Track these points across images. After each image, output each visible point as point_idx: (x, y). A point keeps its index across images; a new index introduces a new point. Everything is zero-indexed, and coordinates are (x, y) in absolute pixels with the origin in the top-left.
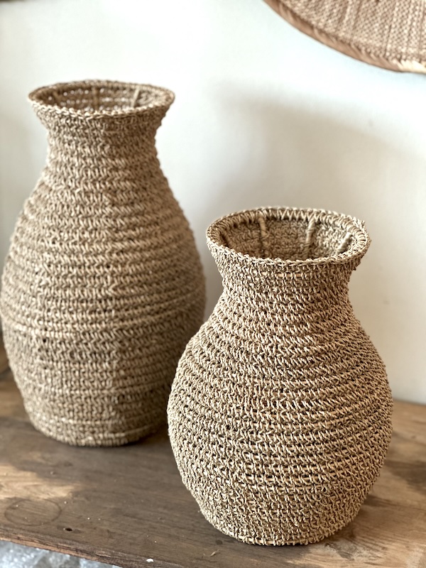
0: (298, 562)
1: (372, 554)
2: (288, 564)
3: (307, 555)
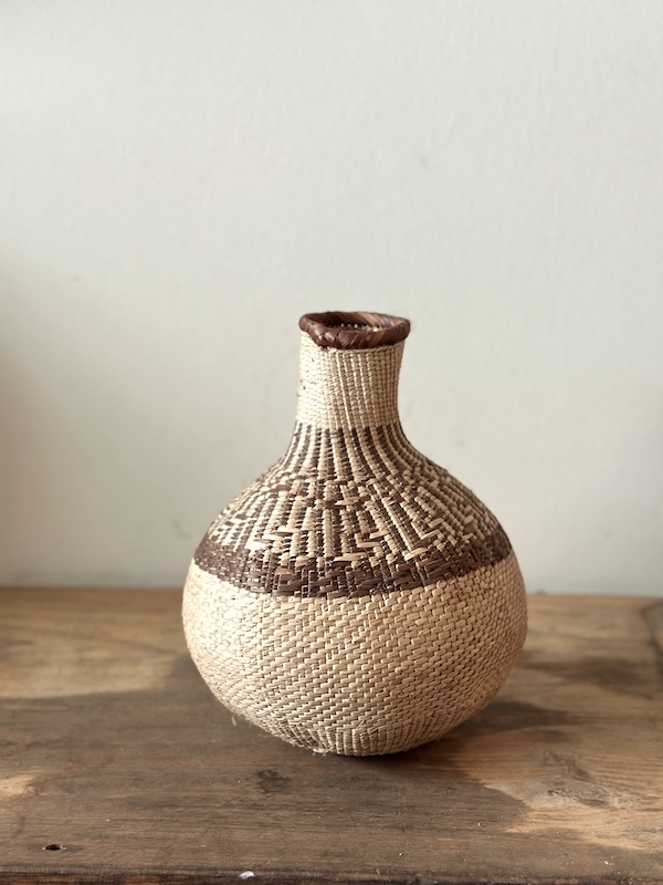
0: (525, 829)
1: (638, 794)
2: (510, 834)
3: (531, 814)
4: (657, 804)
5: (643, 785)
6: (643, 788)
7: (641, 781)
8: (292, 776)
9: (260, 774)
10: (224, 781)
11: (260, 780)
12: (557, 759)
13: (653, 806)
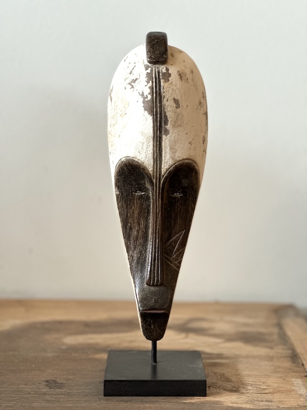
4: (267, 391)
5: (261, 384)
6: (260, 385)
7: (260, 382)
8: (65, 382)
9: (47, 381)
10: (26, 385)
11: (47, 384)
12: (215, 373)
13: (264, 392)
